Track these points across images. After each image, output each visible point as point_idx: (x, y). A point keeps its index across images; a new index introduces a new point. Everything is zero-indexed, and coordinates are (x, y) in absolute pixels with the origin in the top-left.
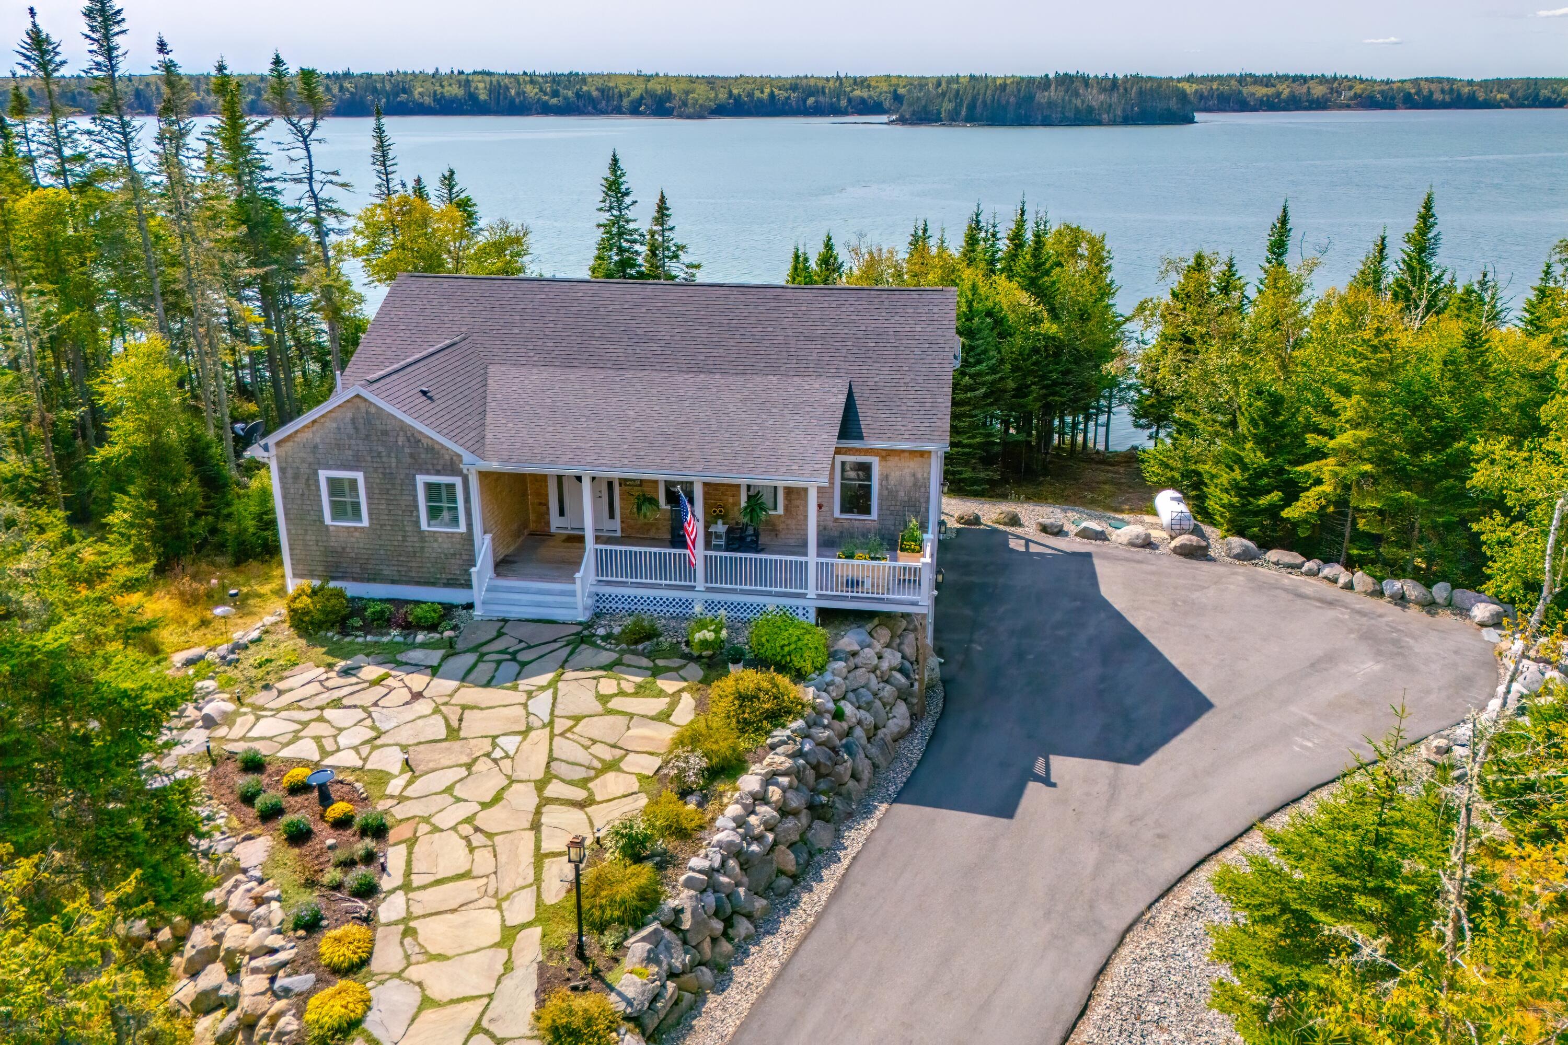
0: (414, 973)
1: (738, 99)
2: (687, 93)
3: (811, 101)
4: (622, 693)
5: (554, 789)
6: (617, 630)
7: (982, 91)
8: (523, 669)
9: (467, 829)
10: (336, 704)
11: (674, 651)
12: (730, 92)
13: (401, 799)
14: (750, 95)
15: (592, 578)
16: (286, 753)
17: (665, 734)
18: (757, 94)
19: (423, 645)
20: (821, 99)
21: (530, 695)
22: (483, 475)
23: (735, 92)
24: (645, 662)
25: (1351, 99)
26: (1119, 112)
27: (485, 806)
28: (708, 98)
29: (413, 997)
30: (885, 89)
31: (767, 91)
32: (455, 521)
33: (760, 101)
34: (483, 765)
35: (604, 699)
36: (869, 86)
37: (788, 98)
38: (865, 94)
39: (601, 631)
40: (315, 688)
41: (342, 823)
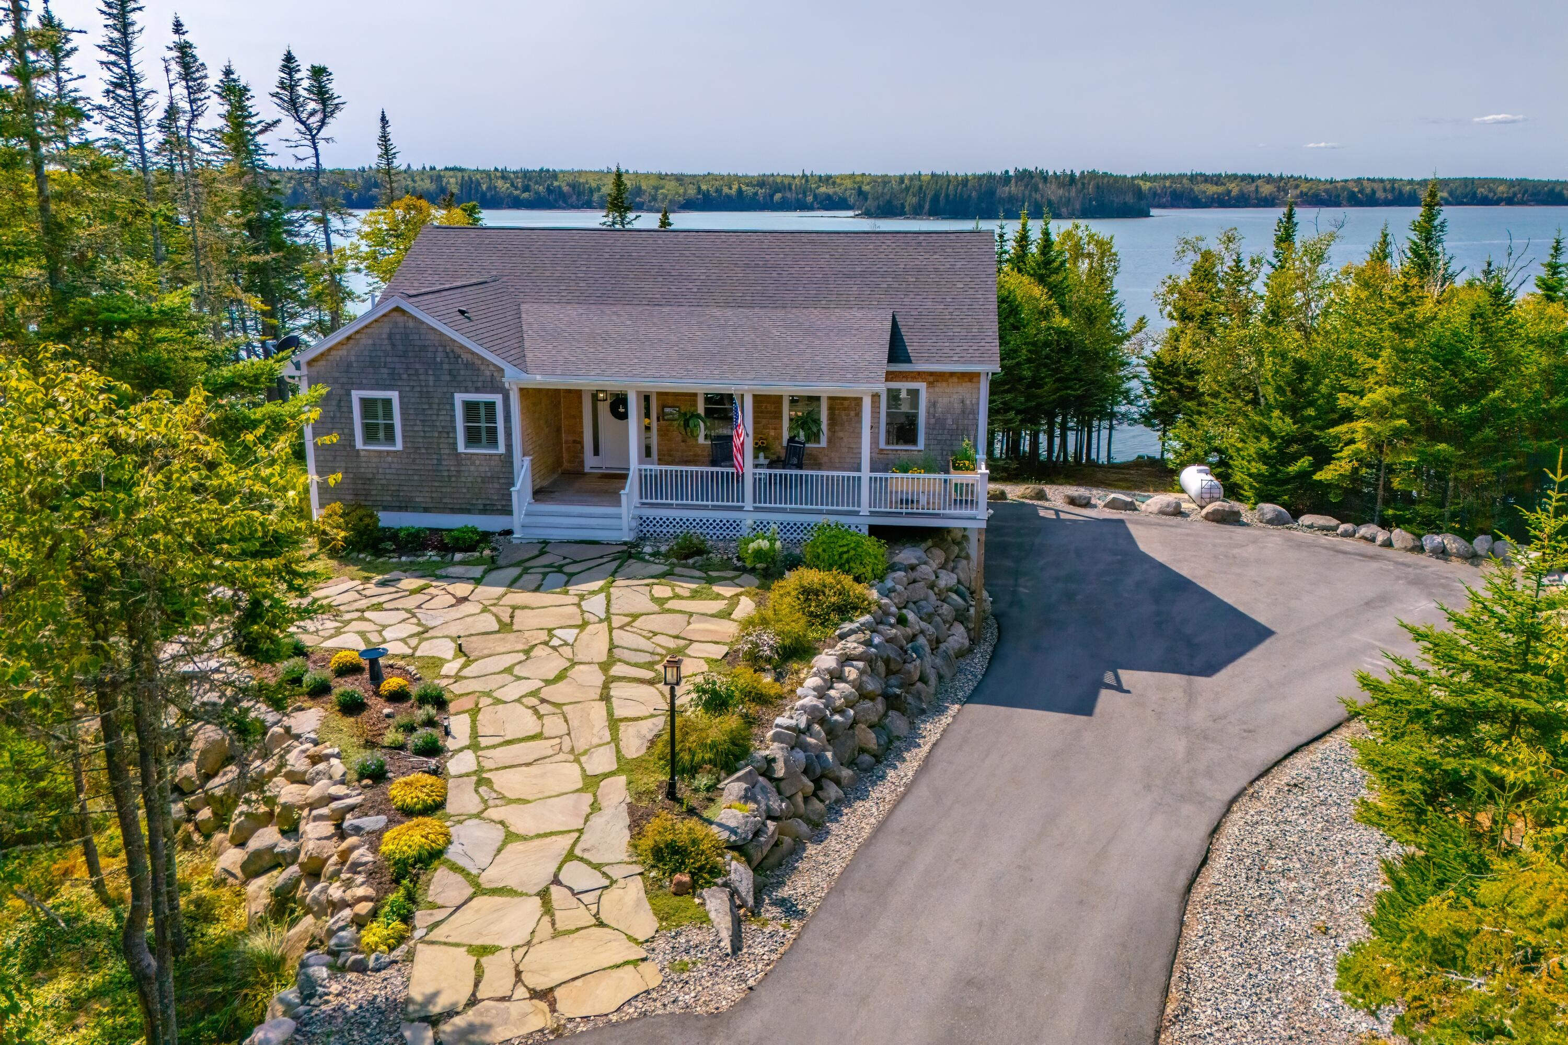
0: (492, 813)
1: (706, 195)
2: (656, 188)
3: (778, 196)
4: (677, 597)
5: (618, 670)
6: (663, 549)
7: (945, 187)
8: (570, 578)
9: (534, 701)
10: (378, 607)
11: (726, 565)
12: (699, 188)
13: (458, 678)
14: (718, 191)
15: (636, 500)
16: (329, 644)
17: (729, 629)
18: (726, 190)
19: (462, 563)
20: (788, 195)
21: (582, 597)
22: (524, 392)
23: (704, 187)
24: (697, 573)
25: (1298, 197)
26: (1078, 206)
27: (548, 682)
28: (677, 193)
29: (498, 834)
30: (850, 186)
31: (735, 187)
32: (493, 442)
33: (728, 196)
34: (539, 651)
35: (660, 601)
36: (834, 183)
37: (756, 194)
38: (830, 191)
39: (648, 549)
40: (353, 595)
41: (398, 697)
